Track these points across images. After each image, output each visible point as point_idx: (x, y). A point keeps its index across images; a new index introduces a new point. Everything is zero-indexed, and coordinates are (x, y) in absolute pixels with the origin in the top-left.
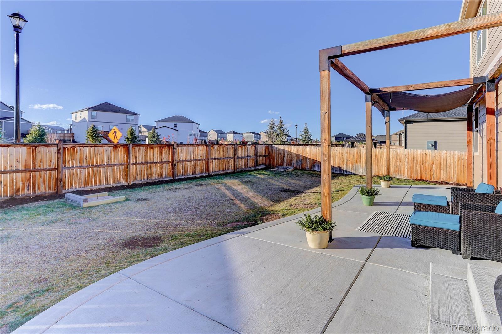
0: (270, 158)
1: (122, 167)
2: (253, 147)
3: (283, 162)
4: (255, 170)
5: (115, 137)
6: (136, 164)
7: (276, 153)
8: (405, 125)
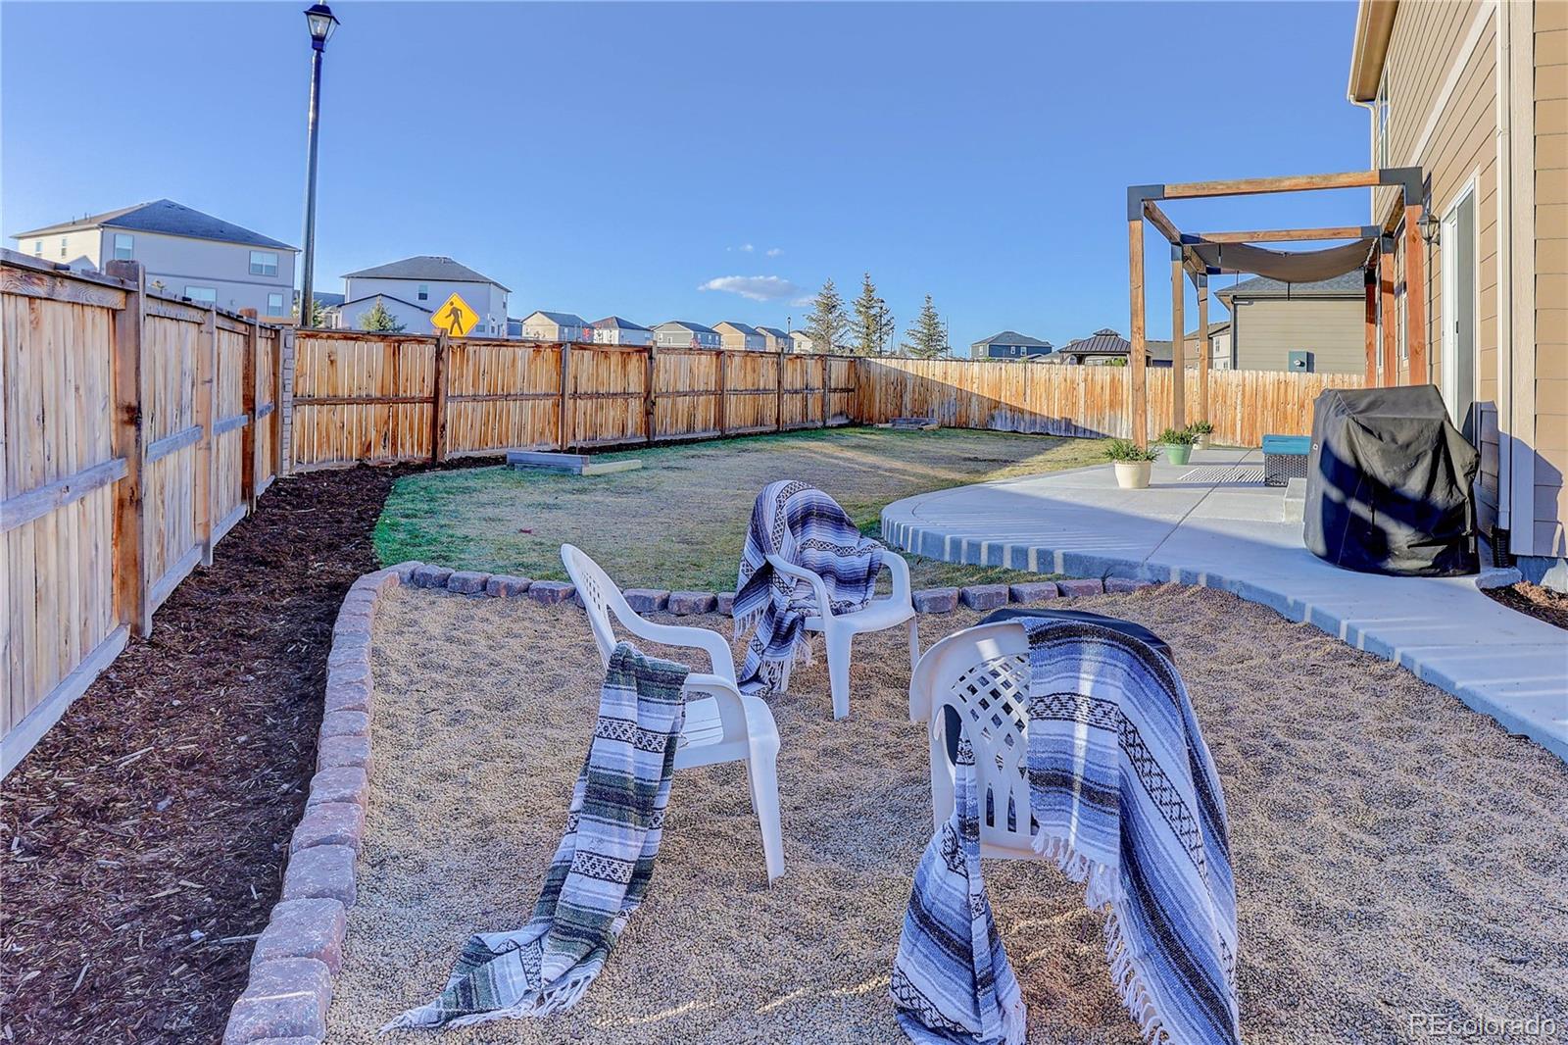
0: (861, 394)
1: (549, 403)
2: (819, 362)
3: (900, 408)
4: (825, 427)
5: (456, 325)
6: (575, 395)
7: (878, 381)
8: (1232, 307)
